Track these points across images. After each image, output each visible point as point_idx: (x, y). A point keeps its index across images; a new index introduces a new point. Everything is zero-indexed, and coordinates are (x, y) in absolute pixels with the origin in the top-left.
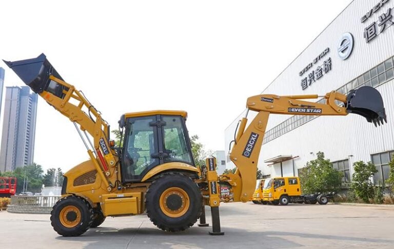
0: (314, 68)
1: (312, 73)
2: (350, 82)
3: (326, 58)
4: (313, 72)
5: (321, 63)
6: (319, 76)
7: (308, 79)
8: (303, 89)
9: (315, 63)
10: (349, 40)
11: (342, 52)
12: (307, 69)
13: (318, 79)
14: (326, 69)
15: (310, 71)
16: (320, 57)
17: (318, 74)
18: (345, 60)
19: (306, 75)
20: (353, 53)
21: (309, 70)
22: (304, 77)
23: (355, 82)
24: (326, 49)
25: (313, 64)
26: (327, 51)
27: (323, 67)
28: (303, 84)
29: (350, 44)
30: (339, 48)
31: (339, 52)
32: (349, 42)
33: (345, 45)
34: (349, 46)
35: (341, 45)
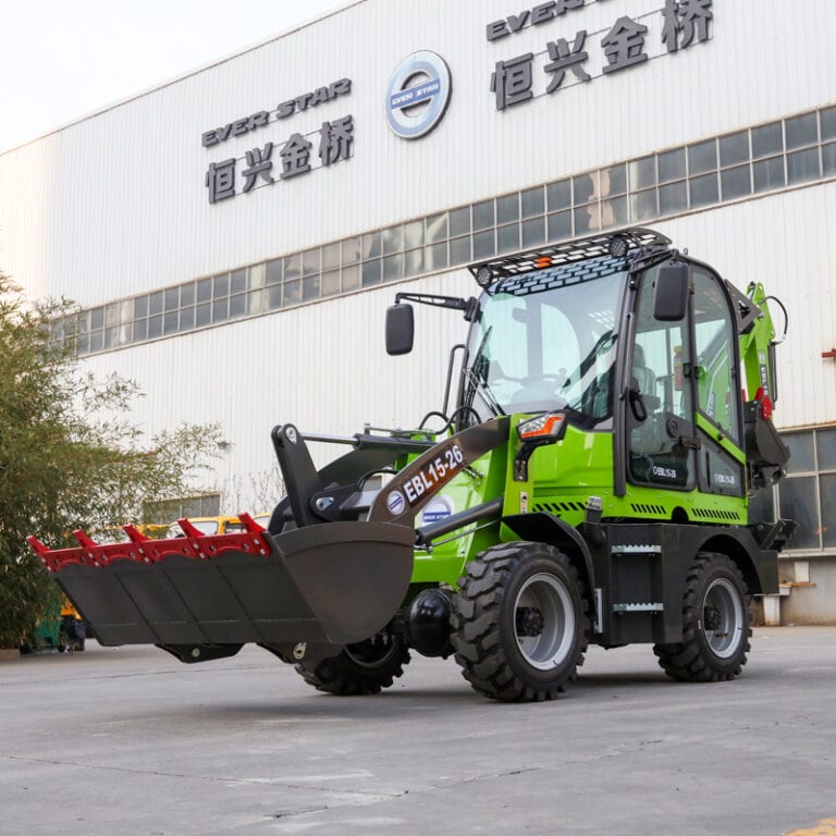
0: (278, 134)
1: (262, 148)
2: (420, 220)
3: (333, 112)
4: (271, 147)
5: (309, 125)
6: (294, 170)
7: (242, 166)
8: (214, 201)
9: (283, 117)
10: (438, 81)
11: (404, 110)
12: (243, 127)
13: (287, 177)
14: (329, 149)
15: (256, 140)
16: (310, 101)
17: (293, 159)
18: (409, 140)
19: (236, 149)
20: (442, 127)
21: (251, 135)
22: (222, 153)
23: (437, 225)
24: (337, 79)
25: (273, 117)
26: (343, 88)
27: (316, 141)
28: (215, 180)
29: (436, 92)
30: (393, 93)
31: (393, 107)
32: (435, 87)
33: (419, 93)
34: (432, 97)
35: (404, 87)
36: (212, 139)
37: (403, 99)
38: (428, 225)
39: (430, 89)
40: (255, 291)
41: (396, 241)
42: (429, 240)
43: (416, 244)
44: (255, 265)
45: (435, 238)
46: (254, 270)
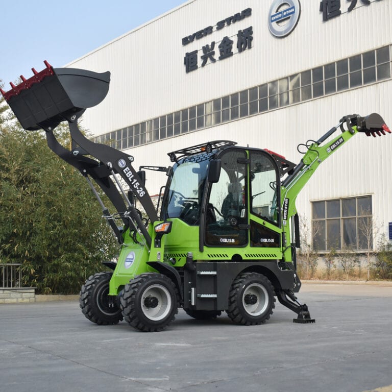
0: (217, 37)
1: (210, 44)
2: (287, 78)
3: (242, 25)
4: (213, 44)
5: (232, 32)
6: (225, 54)
7: (200, 54)
8: (188, 71)
9: (218, 29)
10: (293, 7)
11: (278, 22)
12: (199, 35)
13: (221, 58)
14: (241, 44)
15: (206, 41)
16: (231, 20)
17: (224, 49)
19: (197, 46)
21: (205, 38)
22: (190, 48)
23: (295, 80)
24: (244, 9)
25: (215, 29)
26: (247, 13)
27: (235, 40)
28: (188, 62)
29: (293, 13)
30: (272, 15)
31: (272, 21)
32: (292, 10)
33: (285, 14)
34: (291, 15)
35: (277, 11)
36: (186, 41)
37: (277, 17)
38: (291, 80)
39: (290, 11)
40: (208, 115)
41: (275, 88)
42: (290, 88)
43: (285, 90)
44: (208, 102)
45: (294, 87)
46: (207, 104)
